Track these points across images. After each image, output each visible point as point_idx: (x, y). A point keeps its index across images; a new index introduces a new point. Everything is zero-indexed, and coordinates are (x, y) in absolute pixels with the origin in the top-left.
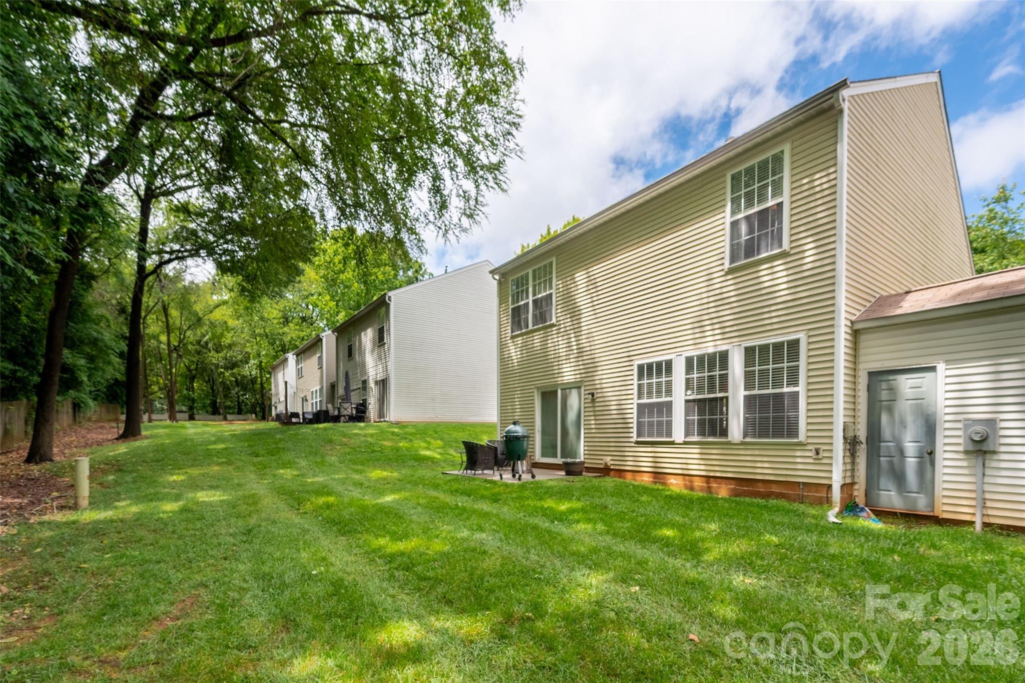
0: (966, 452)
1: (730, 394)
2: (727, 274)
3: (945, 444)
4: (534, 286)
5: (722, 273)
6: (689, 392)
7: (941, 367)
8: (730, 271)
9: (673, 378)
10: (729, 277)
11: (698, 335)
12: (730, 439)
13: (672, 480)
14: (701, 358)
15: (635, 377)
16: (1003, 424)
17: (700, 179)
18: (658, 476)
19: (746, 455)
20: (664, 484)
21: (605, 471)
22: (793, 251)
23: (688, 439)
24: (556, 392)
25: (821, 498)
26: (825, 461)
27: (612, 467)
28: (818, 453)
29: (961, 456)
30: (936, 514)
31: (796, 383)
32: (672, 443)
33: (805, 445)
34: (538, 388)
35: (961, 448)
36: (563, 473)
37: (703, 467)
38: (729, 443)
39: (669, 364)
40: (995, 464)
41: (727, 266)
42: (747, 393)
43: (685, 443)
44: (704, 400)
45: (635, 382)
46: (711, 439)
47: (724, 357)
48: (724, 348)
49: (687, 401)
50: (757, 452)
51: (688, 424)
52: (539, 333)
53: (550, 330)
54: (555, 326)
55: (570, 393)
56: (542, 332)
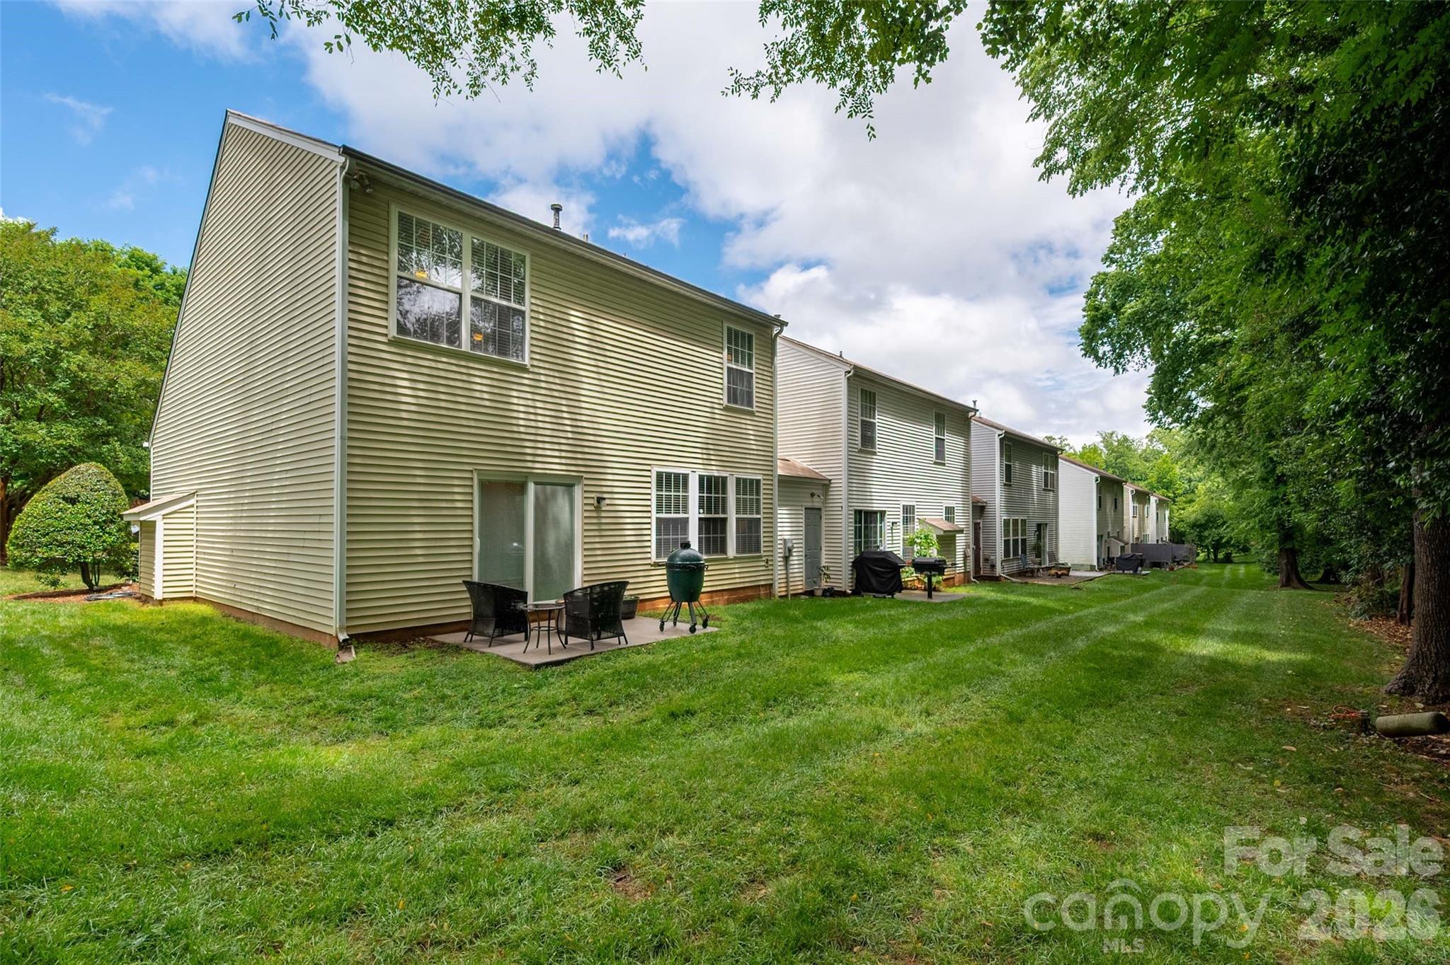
0: (784, 557)
1: (727, 516)
2: (724, 409)
4: (476, 272)
5: (721, 407)
6: (702, 510)
9: (688, 494)
11: (705, 457)
12: (728, 555)
14: (709, 479)
15: (654, 485)
19: (737, 569)
22: (756, 414)
24: (525, 486)
26: (770, 568)
28: (767, 562)
31: (759, 512)
33: (762, 557)
34: (479, 473)
37: (710, 583)
38: (728, 559)
39: (685, 478)
41: (725, 402)
42: (738, 516)
44: (711, 520)
45: (654, 492)
46: (715, 556)
47: (723, 483)
48: (723, 474)
49: (699, 520)
50: (741, 565)
52: (488, 368)
53: (514, 373)
54: (527, 371)
55: (554, 495)
56: (495, 370)
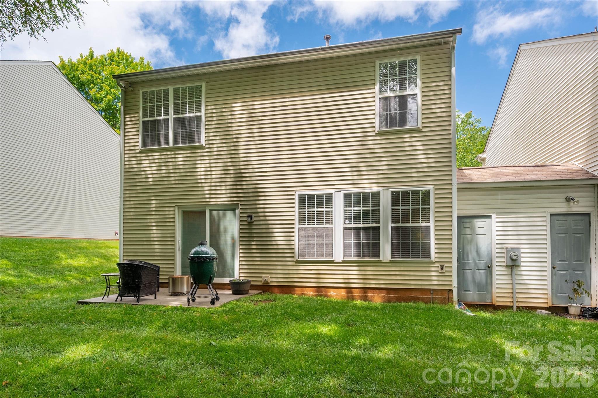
0: (507, 266)
1: (381, 225)
2: (377, 135)
3: (497, 262)
4: (176, 105)
5: (374, 134)
6: (347, 222)
7: (494, 216)
8: (380, 134)
9: (333, 209)
10: (378, 138)
11: (355, 177)
12: (382, 258)
13: (332, 293)
14: (357, 195)
15: (297, 205)
16: (522, 251)
17: (354, 58)
18: (320, 290)
19: (395, 271)
20: (326, 296)
21: (265, 288)
22: (424, 130)
23: (347, 259)
24: (204, 212)
25: (444, 298)
26: (447, 274)
27: (271, 284)
28: (442, 269)
29: (504, 269)
30: (494, 304)
31: (428, 221)
32: (332, 262)
33: (434, 263)
34: (179, 207)
35: (504, 264)
36: (230, 292)
37: (362, 281)
38: (381, 262)
39: (329, 197)
40: (519, 273)
41: (377, 129)
42: (393, 225)
43: (344, 262)
44: (359, 228)
45: (297, 209)
46: (367, 259)
47: (376, 196)
48: (375, 190)
49: (345, 228)
50: (402, 269)
51: (346, 247)
52: (185, 152)
53: (199, 151)
54: (204, 148)
55: (224, 215)
56: (189, 152)
